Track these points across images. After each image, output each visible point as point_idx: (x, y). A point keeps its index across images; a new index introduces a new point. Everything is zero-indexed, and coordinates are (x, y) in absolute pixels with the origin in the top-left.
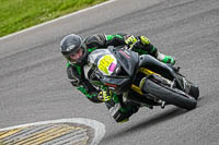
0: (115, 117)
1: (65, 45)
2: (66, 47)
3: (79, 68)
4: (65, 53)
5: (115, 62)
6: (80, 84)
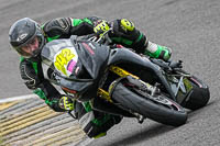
0: (86, 130)
2: (17, 36)
3: (35, 64)
4: (15, 44)
6: (37, 86)
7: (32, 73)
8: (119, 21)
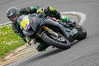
1: (9, 13)
5: (28, 23)
6: (18, 33)
7: (16, 28)
8: (49, 8)
